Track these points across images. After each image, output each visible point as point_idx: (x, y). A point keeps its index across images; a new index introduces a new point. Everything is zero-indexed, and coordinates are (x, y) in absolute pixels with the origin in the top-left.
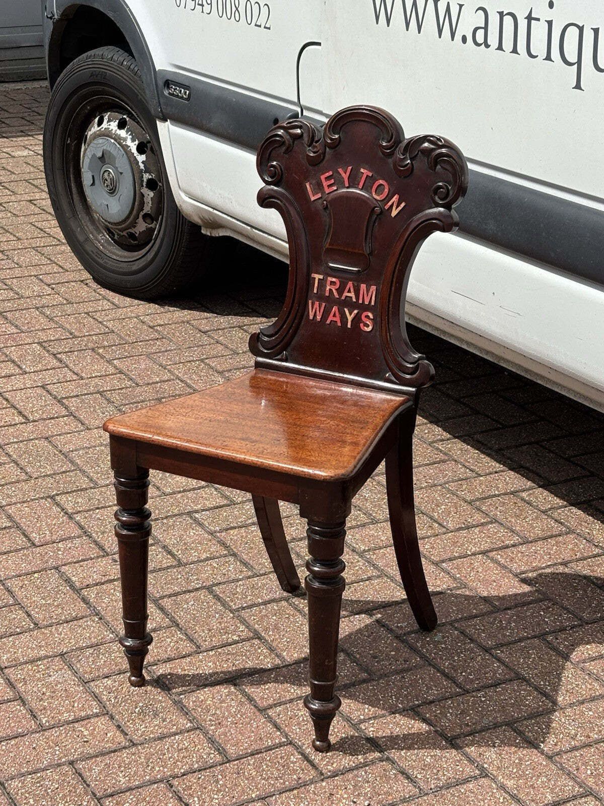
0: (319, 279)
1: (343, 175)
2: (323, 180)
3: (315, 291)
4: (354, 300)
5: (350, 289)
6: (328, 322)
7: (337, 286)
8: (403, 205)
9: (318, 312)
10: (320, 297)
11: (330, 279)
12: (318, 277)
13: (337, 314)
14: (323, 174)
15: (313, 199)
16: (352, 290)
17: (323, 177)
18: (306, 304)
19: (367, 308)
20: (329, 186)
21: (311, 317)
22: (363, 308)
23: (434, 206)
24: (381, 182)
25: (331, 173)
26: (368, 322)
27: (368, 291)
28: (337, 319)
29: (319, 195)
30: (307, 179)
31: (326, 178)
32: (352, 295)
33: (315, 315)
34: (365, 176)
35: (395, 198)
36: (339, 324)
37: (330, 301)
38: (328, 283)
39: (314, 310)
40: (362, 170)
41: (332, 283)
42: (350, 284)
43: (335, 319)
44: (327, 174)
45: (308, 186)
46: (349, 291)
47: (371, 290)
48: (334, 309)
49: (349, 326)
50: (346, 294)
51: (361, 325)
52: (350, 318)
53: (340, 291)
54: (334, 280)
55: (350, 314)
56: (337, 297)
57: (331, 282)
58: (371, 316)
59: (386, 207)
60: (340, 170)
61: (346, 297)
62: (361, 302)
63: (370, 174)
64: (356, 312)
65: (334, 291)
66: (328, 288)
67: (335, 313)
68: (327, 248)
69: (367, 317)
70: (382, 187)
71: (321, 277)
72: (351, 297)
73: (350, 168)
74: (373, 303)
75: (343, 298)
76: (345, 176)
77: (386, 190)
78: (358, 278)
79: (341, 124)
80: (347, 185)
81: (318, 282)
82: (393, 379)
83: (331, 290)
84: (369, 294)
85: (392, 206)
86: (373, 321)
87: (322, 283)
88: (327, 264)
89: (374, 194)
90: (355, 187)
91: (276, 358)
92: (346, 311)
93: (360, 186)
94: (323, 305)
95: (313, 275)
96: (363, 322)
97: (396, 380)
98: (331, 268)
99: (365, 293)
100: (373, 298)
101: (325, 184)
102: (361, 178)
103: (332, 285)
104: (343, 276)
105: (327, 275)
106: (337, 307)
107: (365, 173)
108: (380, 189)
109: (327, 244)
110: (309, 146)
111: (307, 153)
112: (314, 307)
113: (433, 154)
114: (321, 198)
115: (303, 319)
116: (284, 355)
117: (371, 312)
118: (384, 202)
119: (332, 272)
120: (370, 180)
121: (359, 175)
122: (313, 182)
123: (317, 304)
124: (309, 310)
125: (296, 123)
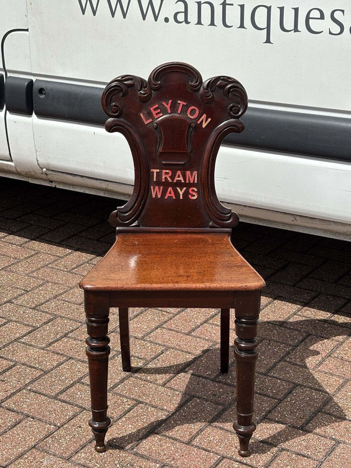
0: (157, 172)
1: (166, 106)
2: (152, 111)
3: (155, 180)
4: (183, 181)
5: (179, 175)
6: (166, 197)
7: (170, 174)
8: (209, 120)
9: (158, 192)
10: (159, 183)
11: (164, 171)
12: (155, 171)
13: (172, 192)
14: (152, 107)
15: (146, 123)
16: (181, 176)
17: (152, 109)
18: (149, 189)
19: (193, 185)
20: (157, 114)
21: (154, 196)
22: (189, 185)
23: (230, 118)
24: (193, 107)
25: (157, 106)
26: (194, 194)
27: (192, 175)
28: (173, 195)
29: (151, 120)
30: (140, 111)
31: (154, 109)
32: (181, 178)
33: (156, 195)
34: (181, 105)
35: (204, 116)
36: (174, 198)
37: (166, 185)
38: (164, 173)
39: (155, 192)
40: (179, 102)
41: (166, 173)
42: (179, 172)
43: (170, 195)
44: (155, 107)
45: (142, 116)
46: (179, 177)
47: (194, 174)
48: (169, 189)
49: (181, 198)
50: (177, 179)
51: (190, 196)
52: (181, 193)
53: (172, 177)
54: (167, 171)
55: (181, 191)
56: (171, 181)
57: (165, 172)
58: (196, 190)
59: (199, 122)
60: (163, 103)
61: (177, 180)
62: (187, 182)
63: (185, 104)
64: (185, 188)
65: (168, 178)
66: (163, 177)
67: (170, 192)
68: (161, 153)
69: (193, 191)
70: (194, 110)
71: (158, 171)
72: (181, 180)
73: (171, 101)
74: (196, 182)
75: (175, 181)
76: (168, 107)
77: (197, 112)
78: (184, 169)
79: (161, 75)
80: (170, 112)
81: (156, 174)
82: (215, 225)
83: (166, 178)
84: (193, 177)
85: (202, 121)
86: (198, 192)
87: (159, 175)
88: (161, 162)
89: (189, 115)
90: (175, 113)
91: (132, 225)
92: (178, 189)
93: (179, 112)
94: (162, 187)
95: (152, 170)
96: (191, 194)
97: (217, 226)
98: (164, 164)
99: (190, 176)
100: (196, 179)
101: (154, 113)
102: (179, 106)
103: (166, 175)
104: (174, 168)
105: (161, 169)
106: (171, 188)
107: (181, 103)
108: (193, 112)
109: (160, 150)
110: (139, 91)
111: (139, 95)
112: (155, 190)
113: (227, 87)
114: (152, 122)
115: (148, 198)
116: (137, 223)
117: (195, 188)
118: (197, 119)
119: (166, 166)
120: (185, 108)
121: (177, 105)
122: (145, 112)
123: (157, 188)
124: (151, 193)
125: (128, 77)
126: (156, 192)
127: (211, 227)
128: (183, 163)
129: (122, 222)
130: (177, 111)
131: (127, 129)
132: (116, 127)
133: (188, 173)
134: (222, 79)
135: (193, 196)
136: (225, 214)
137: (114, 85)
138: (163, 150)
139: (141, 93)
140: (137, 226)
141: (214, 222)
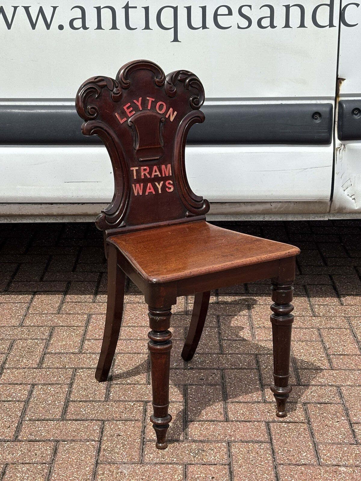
0: (136, 170)
1: (137, 103)
2: (126, 110)
3: (135, 178)
4: (160, 176)
6: (147, 194)
7: (148, 170)
8: (175, 113)
9: (139, 190)
10: (139, 181)
11: (142, 168)
12: (134, 169)
13: (152, 188)
14: (125, 106)
15: (122, 122)
16: (157, 171)
17: (125, 108)
18: (131, 187)
19: (168, 178)
20: (130, 112)
21: (136, 194)
22: (165, 179)
23: (192, 109)
24: (161, 103)
25: (129, 104)
26: (170, 187)
27: (166, 168)
28: (152, 190)
29: (125, 119)
30: (114, 111)
31: (127, 108)
32: (158, 173)
33: (138, 193)
34: (150, 102)
35: (171, 109)
36: (154, 193)
37: (146, 181)
38: (142, 170)
39: (137, 190)
40: (148, 98)
41: (145, 170)
42: (155, 168)
43: (150, 191)
44: (127, 106)
45: (117, 116)
46: (156, 172)
47: (168, 167)
48: (149, 185)
49: (160, 192)
50: (154, 174)
51: (167, 189)
52: (159, 187)
53: (150, 173)
54: (145, 168)
55: (159, 185)
56: (149, 177)
57: (144, 169)
58: (171, 182)
59: (167, 117)
60: (134, 101)
61: (155, 175)
62: (164, 176)
63: (154, 100)
64: (162, 182)
65: (147, 174)
66: (142, 174)
67: (150, 188)
69: (169, 183)
70: (162, 105)
71: (137, 168)
72: (158, 175)
73: (141, 98)
74: (171, 174)
75: (153, 177)
76: (139, 104)
77: (165, 107)
78: (159, 163)
80: (141, 109)
81: (136, 172)
82: (191, 214)
83: (145, 174)
84: (168, 170)
85: (170, 116)
86: (173, 185)
87: (138, 172)
88: (138, 160)
89: (158, 110)
90: (145, 109)
91: (119, 227)
92: (157, 184)
93: (149, 108)
94: (142, 184)
95: (131, 169)
96: (167, 187)
97: (193, 215)
98: (142, 161)
99: (165, 170)
100: (170, 171)
101: (128, 111)
102: (148, 103)
103: (144, 171)
104: (150, 164)
105: (140, 166)
106: (150, 183)
107: (150, 99)
108: (161, 107)
109: (137, 147)
110: (112, 91)
111: (113, 95)
112: (137, 188)
113: (187, 81)
114: (127, 121)
115: (131, 197)
116: (124, 223)
117: (171, 180)
118: (165, 114)
119: (143, 163)
120: (154, 104)
121: (147, 101)
122: (119, 112)
123: (138, 185)
124: (133, 191)
125: (100, 78)
127: (189, 216)
128: (158, 158)
129: (111, 224)
130: (147, 107)
131: (106, 131)
132: (96, 129)
133: (163, 167)
134: (181, 74)
135: (170, 188)
136: (198, 202)
137: (89, 87)
138: (139, 147)
139: (114, 93)
140: (124, 226)
141: (190, 211)
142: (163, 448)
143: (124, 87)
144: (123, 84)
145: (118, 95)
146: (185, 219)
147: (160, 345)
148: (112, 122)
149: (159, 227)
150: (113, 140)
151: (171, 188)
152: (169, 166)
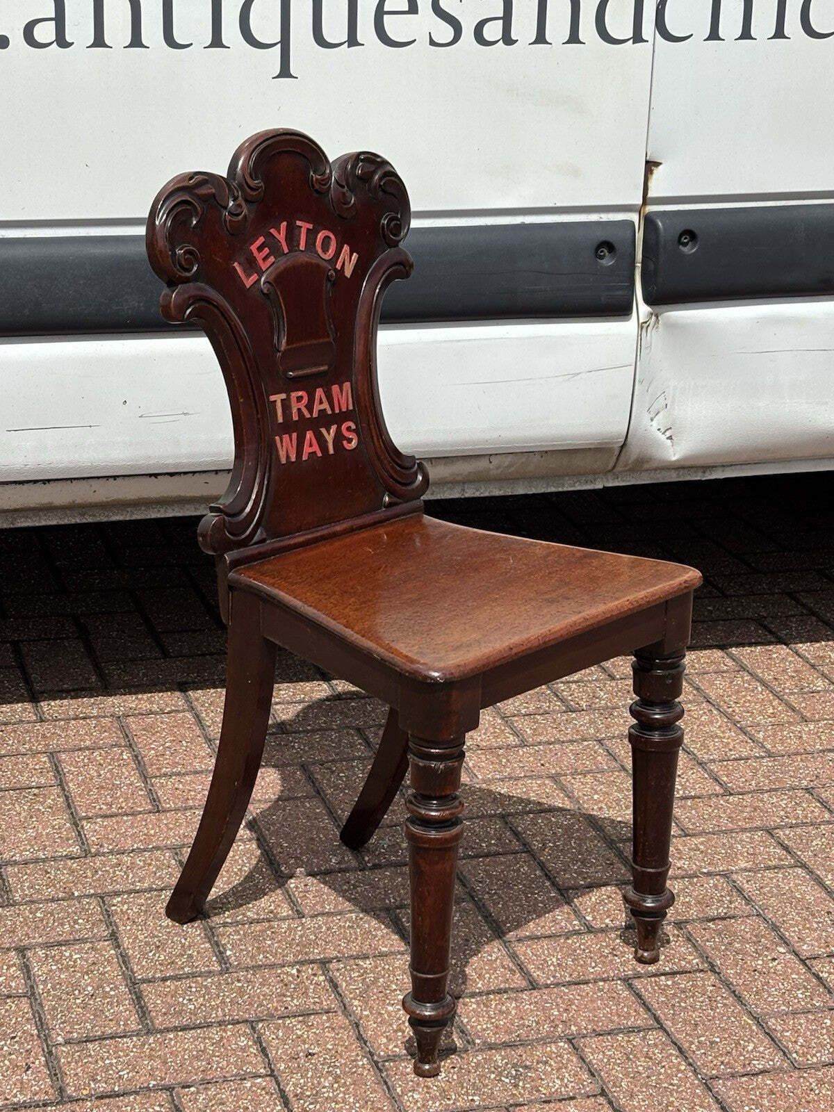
0: (282, 400)
1: (278, 236)
2: (255, 252)
3: (280, 420)
4: (329, 412)
5: (321, 399)
6: (305, 458)
7: (305, 400)
8: (355, 256)
9: (290, 449)
10: (288, 427)
11: (294, 395)
12: (278, 398)
13: (314, 441)
14: (252, 244)
15: (248, 283)
16: (324, 399)
17: (253, 248)
18: (272, 443)
19: (347, 415)
20: (265, 259)
21: (283, 461)
22: (340, 418)
23: (386, 246)
24: (325, 233)
25: (261, 239)
26: (350, 436)
27: (342, 391)
28: (316, 448)
29: (254, 277)
30: (230, 259)
31: (257, 249)
32: (326, 406)
33: (288, 457)
34: (304, 231)
35: (346, 248)
36: (319, 454)
37: (301, 427)
38: (293, 400)
39: (284, 449)
40: (298, 223)
41: (299, 399)
42: (319, 393)
43: (311, 450)
44: (258, 243)
45: (238, 269)
46: (321, 402)
47: (345, 390)
48: (308, 435)
49: (331, 451)
50: (317, 407)
51: (345, 443)
52: (330, 439)
53: (310, 407)
54: (300, 393)
55: (329, 433)
56: (309, 416)
57: (297, 398)
58: (353, 425)
59: (338, 266)
60: (272, 231)
61: (319, 411)
62: (337, 411)
63: (311, 226)
64: (334, 427)
65: (303, 410)
66: (294, 411)
67: (310, 442)
68: (285, 351)
69: (349, 429)
70: (327, 239)
71: (283, 396)
72: (325, 410)
73: (285, 223)
74: (351, 408)
75: (315, 415)
76: (281, 236)
77: (333, 243)
78: (325, 381)
80: (286, 251)
81: (282, 405)
82: (395, 500)
83: (299, 410)
84: (344, 396)
85: (344, 263)
86: (357, 431)
87: (286, 405)
88: (286, 375)
89: (320, 251)
90: (295, 251)
91: (253, 541)
92: (323, 431)
93: (302, 247)
94: (294, 435)
95: (272, 398)
96: (345, 438)
97: (399, 500)
98: (294, 378)
99: (340, 396)
100: (350, 399)
101: (259, 257)
102: (300, 236)
103: (298, 403)
104: (308, 384)
105: (288, 392)
106: (311, 432)
107: (304, 226)
108: (326, 243)
109: (283, 345)
110: (225, 208)
111: (228, 218)
112: (284, 444)
113: (377, 177)
114: (259, 280)
115: (273, 469)
116: (262, 532)
117: (352, 421)
118: (333, 260)
119: (296, 383)
120: (312, 234)
121: (296, 231)
122: (242, 259)
123: (286, 437)
124: (277, 450)
125: (201, 177)
126: (286, 448)
127: (389, 505)
128: (325, 368)
129: (235, 539)
130: (298, 245)
131: (218, 308)
132: (197, 305)
134: (362, 160)
135: (350, 441)
136: (407, 468)
137: (180, 199)
138: (288, 343)
139: (231, 214)
140: (262, 541)
141: (392, 493)
142: (434, 1074)
143: (249, 199)
144: (249, 190)
145: (240, 217)
146: (382, 513)
147: (436, 829)
148: (229, 283)
149: (334, 535)
150: (233, 329)
151: (352, 440)
152: (347, 385)
